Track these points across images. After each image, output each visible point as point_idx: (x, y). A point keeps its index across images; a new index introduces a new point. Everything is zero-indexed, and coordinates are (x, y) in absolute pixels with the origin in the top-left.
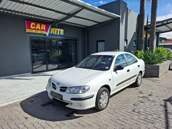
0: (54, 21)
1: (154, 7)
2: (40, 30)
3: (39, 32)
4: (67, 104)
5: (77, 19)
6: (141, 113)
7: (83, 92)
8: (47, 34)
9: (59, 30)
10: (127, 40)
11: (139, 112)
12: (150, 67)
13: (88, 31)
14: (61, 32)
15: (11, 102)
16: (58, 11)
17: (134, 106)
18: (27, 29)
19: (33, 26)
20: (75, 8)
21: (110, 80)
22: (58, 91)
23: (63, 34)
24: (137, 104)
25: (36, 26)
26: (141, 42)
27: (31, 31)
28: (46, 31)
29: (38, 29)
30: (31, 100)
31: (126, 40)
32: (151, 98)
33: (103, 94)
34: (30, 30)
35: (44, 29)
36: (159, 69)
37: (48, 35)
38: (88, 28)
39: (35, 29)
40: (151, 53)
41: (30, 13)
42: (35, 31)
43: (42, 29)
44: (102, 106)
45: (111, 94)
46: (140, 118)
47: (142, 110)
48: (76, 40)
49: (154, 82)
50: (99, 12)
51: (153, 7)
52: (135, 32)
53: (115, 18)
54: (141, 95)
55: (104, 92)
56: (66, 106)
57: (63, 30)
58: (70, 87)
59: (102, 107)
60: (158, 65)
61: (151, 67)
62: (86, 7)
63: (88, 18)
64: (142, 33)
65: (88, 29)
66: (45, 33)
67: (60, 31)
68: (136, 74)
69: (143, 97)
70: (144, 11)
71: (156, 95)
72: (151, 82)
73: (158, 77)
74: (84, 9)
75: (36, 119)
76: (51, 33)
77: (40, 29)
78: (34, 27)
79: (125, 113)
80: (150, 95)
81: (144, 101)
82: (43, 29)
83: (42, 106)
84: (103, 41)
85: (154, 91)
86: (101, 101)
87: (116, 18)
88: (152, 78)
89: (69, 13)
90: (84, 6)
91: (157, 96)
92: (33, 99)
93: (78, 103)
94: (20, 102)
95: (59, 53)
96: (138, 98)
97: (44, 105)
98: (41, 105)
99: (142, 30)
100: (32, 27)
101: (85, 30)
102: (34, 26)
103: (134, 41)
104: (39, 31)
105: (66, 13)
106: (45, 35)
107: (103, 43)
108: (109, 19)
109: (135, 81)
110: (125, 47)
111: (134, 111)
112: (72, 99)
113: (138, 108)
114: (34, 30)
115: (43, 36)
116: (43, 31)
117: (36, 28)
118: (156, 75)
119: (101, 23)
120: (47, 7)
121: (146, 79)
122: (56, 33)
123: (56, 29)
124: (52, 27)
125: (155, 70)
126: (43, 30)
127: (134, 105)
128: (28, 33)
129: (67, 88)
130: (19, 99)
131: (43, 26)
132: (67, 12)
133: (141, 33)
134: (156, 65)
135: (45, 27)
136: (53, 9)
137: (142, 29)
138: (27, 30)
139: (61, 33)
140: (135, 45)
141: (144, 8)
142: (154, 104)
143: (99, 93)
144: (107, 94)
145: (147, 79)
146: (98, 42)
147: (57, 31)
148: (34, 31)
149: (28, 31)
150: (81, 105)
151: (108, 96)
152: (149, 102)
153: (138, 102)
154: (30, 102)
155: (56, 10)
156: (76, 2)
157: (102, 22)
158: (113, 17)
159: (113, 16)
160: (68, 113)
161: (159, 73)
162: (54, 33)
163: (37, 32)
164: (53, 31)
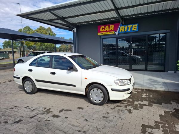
3: (108, 33)
9: (130, 26)
14: (134, 27)
27: (101, 34)
29: (107, 31)
34: (101, 33)
39: (104, 31)
43: (110, 30)
57: (137, 25)
76: (120, 31)
77: (108, 30)
82: (111, 29)
95: (131, 52)
102: (104, 29)
106: (115, 34)
122: (126, 30)
123: (127, 26)
131: (112, 27)
139: (133, 29)
147: (128, 28)
148: (104, 33)
149: (99, 34)
162: (123, 31)
163: (107, 34)
164: (123, 29)
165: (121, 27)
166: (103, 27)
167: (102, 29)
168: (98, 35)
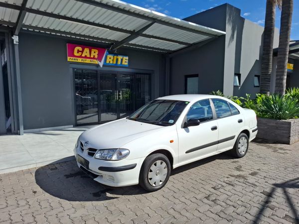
0: (113, 44)
1: (286, 15)
2: (90, 58)
3: (88, 61)
5: (148, 39)
6: (218, 202)
7: (119, 159)
8: (101, 64)
9: (120, 58)
10: (240, 74)
11: (216, 199)
12: (274, 125)
13: (171, 59)
14: (124, 60)
15: (25, 168)
16: (115, 27)
17: (212, 190)
18: (69, 56)
19: (78, 51)
20: (141, 22)
21: (171, 142)
22: (85, 155)
23: (126, 64)
24: (220, 186)
25: (82, 52)
26: (265, 79)
27: (75, 59)
28: (100, 59)
29: (86, 57)
30: (54, 167)
31: (238, 75)
32: (252, 179)
33: (155, 165)
35: (96, 57)
36: (290, 128)
37: (101, 66)
38: (170, 53)
39: (80, 57)
40: (277, 99)
41: (73, 32)
42: (82, 60)
43: (92, 56)
44: (155, 183)
45: (175, 166)
46: (211, 210)
47: (223, 197)
48: (150, 75)
49: (275, 151)
50: (185, 27)
51: (284, 16)
52: (257, 60)
53: (216, 35)
54: (237, 173)
55: (159, 162)
56: (95, 179)
57: (127, 58)
58: (100, 150)
59: (154, 185)
61: (276, 123)
62: (159, 19)
63: (167, 38)
64: (269, 62)
65: (170, 56)
66: (96, 62)
67: (122, 60)
68: (233, 135)
69: (239, 176)
70: (272, 22)
71: (265, 174)
72: (270, 150)
73: (289, 144)
74: (155, 23)
75: (47, 195)
76: (108, 62)
77: (88, 56)
78: (79, 54)
79: (190, 199)
80: (253, 174)
81: (237, 182)
82: (94, 56)
83: (65, 177)
84: (196, 76)
85: (265, 168)
86: (150, 175)
87: (219, 36)
88: (277, 145)
89: (134, 30)
90: (155, 17)
91: (265, 177)
92: (57, 166)
93: (109, 176)
95: (119, 95)
96: (228, 178)
97: (67, 176)
99: (269, 56)
100: (76, 54)
102: (80, 51)
103: (256, 76)
104: (88, 59)
106: (98, 66)
107: (196, 79)
108: (204, 37)
109: (231, 148)
110: (235, 87)
111: (207, 198)
112: (101, 168)
113: (218, 193)
114: (79, 59)
115: (94, 68)
116: (94, 60)
117: (83, 55)
118: (285, 140)
119: (192, 45)
120: (97, 22)
121: (262, 146)
122: (115, 63)
123: (115, 57)
124: (110, 53)
125: (284, 130)
126: (94, 58)
127: (214, 188)
128: (70, 63)
129: (95, 150)
130: (37, 163)
131: (95, 52)
132: (129, 28)
133: (266, 61)
134: (286, 121)
135: (97, 53)
136: (107, 24)
137: (268, 54)
138: (69, 59)
139: (124, 63)
140: (257, 84)
142: (252, 188)
143: (148, 163)
144: (164, 164)
145: (266, 146)
146: (187, 77)
147: (117, 59)
148: (80, 60)
149: (71, 60)
151: (166, 169)
152: (244, 185)
153: (224, 184)
154: (52, 169)
155: (111, 26)
156: (141, 12)
157: (194, 44)
158: (213, 35)
159: (213, 33)
160: (98, 191)
161: (290, 136)
162: (111, 62)
163: (85, 62)
164: (111, 59)
165: (109, 56)
166: (80, 49)
167: (78, 53)
168: (69, 60)
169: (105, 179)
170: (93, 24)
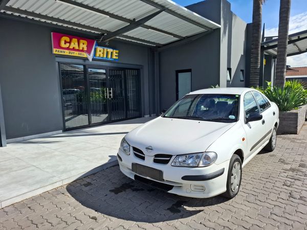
0: (103, 34)
1: (285, 9)
2: (78, 50)
3: (76, 54)
4: (171, 187)
5: (146, 29)
7: (206, 165)
8: (90, 57)
9: (110, 50)
10: (231, 69)
11: (301, 197)
13: (160, 54)
14: (114, 54)
16: (114, 14)
18: (54, 48)
19: (66, 42)
21: (243, 139)
22: (149, 162)
23: (117, 58)
24: (289, 182)
25: (70, 43)
26: (255, 72)
27: (61, 52)
28: (89, 52)
29: (74, 49)
30: (85, 182)
31: (229, 69)
33: (235, 167)
34: (60, 50)
35: (85, 49)
36: (297, 118)
37: (91, 60)
38: (159, 47)
39: (68, 49)
41: (62, 18)
42: (70, 53)
43: (81, 48)
44: (234, 189)
48: (138, 70)
49: (294, 142)
51: (283, 10)
52: (242, 55)
53: (211, 29)
54: (287, 167)
55: (236, 164)
56: (169, 192)
57: (117, 51)
58: (177, 155)
59: (234, 191)
60: (294, 111)
61: (283, 115)
62: (167, 7)
64: (258, 57)
65: (159, 49)
66: (85, 55)
67: (112, 53)
69: (293, 170)
72: (288, 141)
73: (296, 134)
74: (164, 12)
76: (98, 55)
77: (77, 48)
78: (67, 45)
79: (278, 200)
80: (302, 166)
81: (298, 176)
83: (113, 193)
84: (189, 70)
86: (232, 179)
87: (214, 30)
89: (134, 19)
90: (163, 5)
92: (88, 180)
93: (195, 186)
94: (65, 187)
95: (110, 93)
96: (285, 172)
97: (116, 191)
98: (111, 191)
99: (258, 51)
100: (63, 44)
101: (154, 52)
102: (68, 42)
103: (241, 71)
104: (76, 52)
105: (128, 18)
106: (86, 59)
107: (188, 74)
108: (202, 30)
109: (268, 142)
110: (228, 81)
112: (185, 178)
113: (296, 190)
114: (66, 51)
115: (80, 62)
116: (83, 53)
117: (71, 47)
118: (292, 130)
119: (184, 38)
120: (97, 7)
122: (105, 56)
125: (291, 121)
126: (82, 51)
127: (285, 185)
128: (56, 57)
129: (170, 156)
130: (62, 180)
132: (130, 16)
133: (254, 55)
134: (292, 111)
135: (86, 45)
136: (107, 10)
137: (257, 48)
138: (55, 51)
139: (114, 57)
140: (242, 79)
141: (261, 12)
143: (231, 166)
144: (239, 166)
145: (279, 137)
146: (178, 72)
148: (67, 53)
149: (57, 53)
150: (203, 189)
151: (240, 170)
155: (111, 12)
157: (188, 37)
158: (209, 28)
161: (297, 126)
162: (102, 56)
163: (73, 55)
164: (101, 52)
165: (99, 48)
166: (68, 39)
167: (65, 44)
169: (189, 190)
170: (92, 9)
